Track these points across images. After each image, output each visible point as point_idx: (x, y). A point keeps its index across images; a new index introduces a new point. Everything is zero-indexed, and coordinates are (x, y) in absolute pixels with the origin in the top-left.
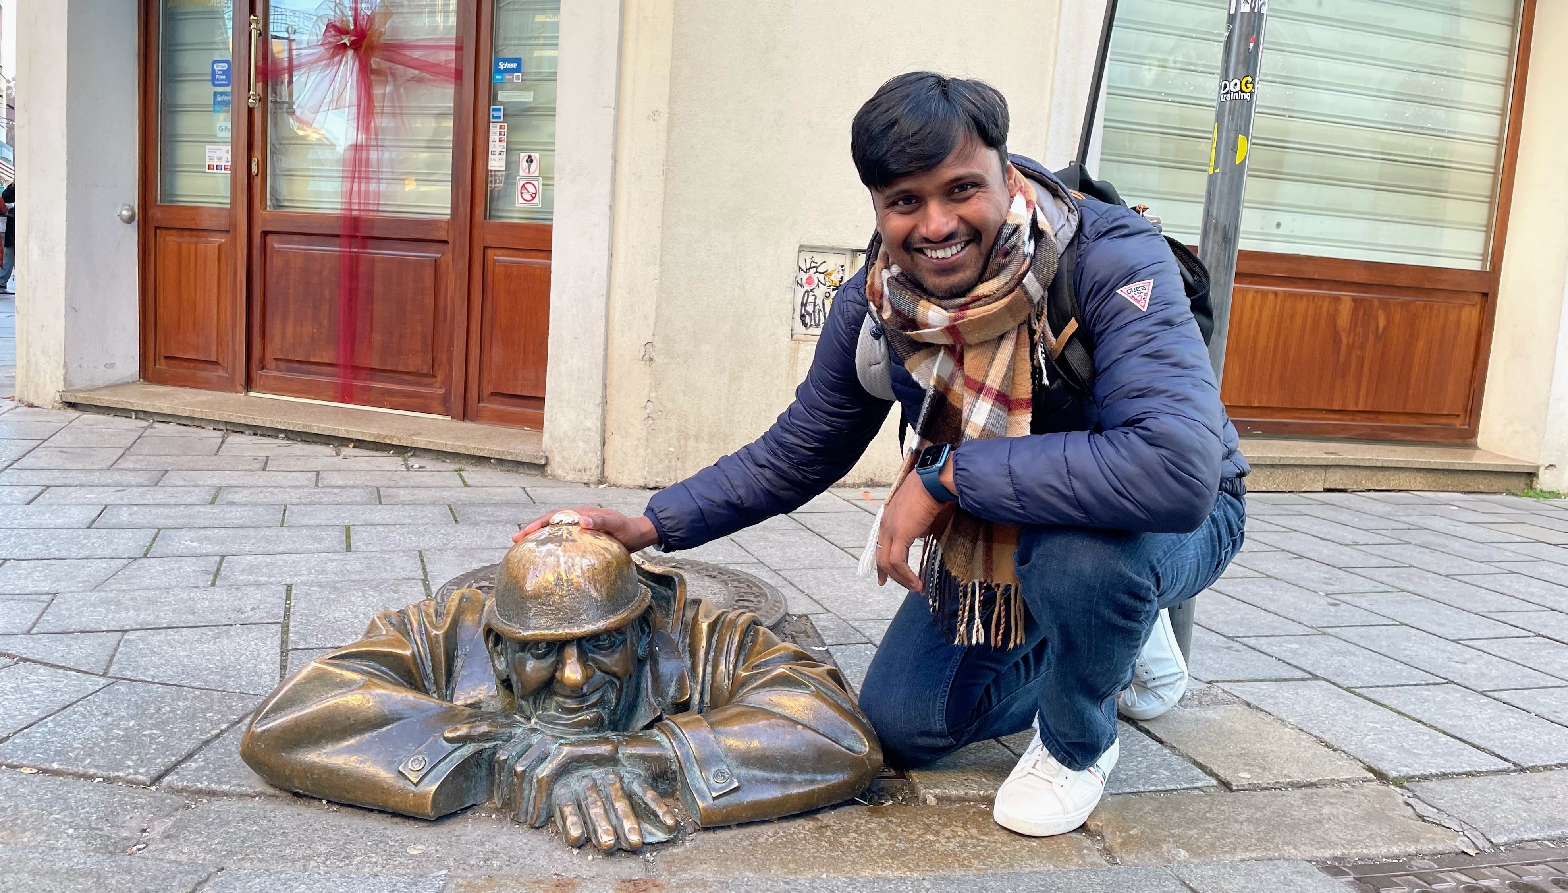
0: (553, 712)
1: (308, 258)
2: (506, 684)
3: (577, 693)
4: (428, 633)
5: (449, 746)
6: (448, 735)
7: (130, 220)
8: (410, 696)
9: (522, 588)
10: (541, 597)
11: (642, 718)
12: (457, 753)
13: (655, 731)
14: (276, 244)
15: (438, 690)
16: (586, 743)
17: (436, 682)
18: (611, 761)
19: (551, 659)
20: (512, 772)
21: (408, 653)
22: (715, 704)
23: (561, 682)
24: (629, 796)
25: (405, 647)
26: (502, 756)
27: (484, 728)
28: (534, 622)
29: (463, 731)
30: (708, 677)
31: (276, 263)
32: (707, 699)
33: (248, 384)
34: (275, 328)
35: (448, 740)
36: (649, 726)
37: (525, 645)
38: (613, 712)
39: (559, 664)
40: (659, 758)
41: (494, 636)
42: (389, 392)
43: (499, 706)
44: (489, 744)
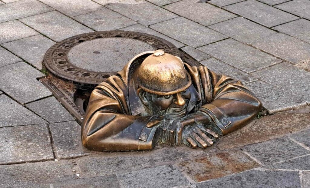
4: (117, 96)
5: (150, 129)
6: (148, 126)
9: (160, 80)
10: (168, 82)
12: (152, 131)
16: (186, 120)
17: (125, 110)
18: (194, 123)
19: (171, 99)
20: (169, 132)
23: (178, 104)
24: (204, 132)
26: (165, 129)
30: (202, 91)
32: (203, 98)
36: (193, 110)
37: (163, 96)
40: (206, 120)
41: (141, 93)
44: (158, 126)
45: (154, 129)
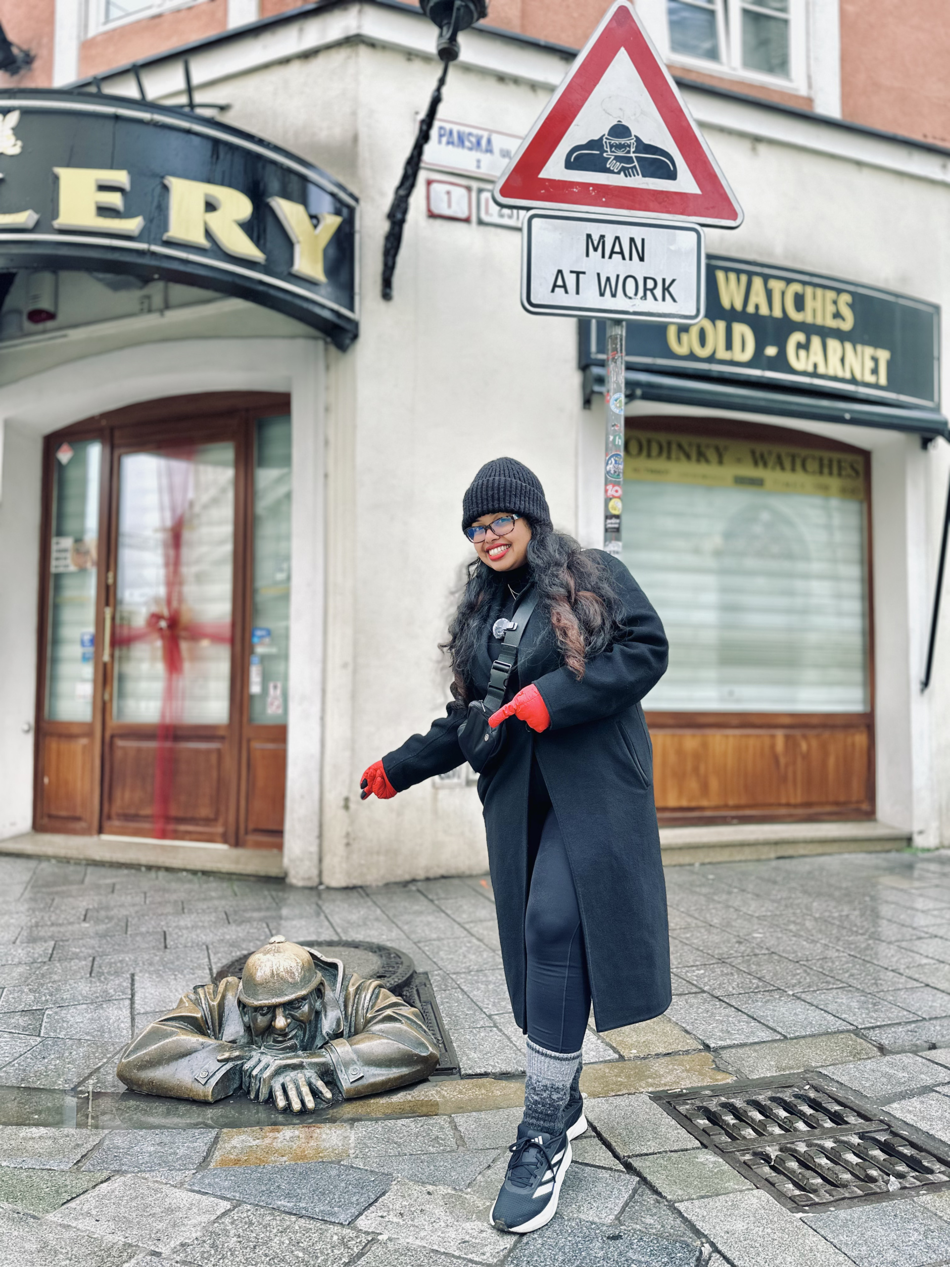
0: (271, 1043)
1: (139, 750)
2: (248, 1029)
3: (283, 1033)
4: (209, 1004)
5: (220, 1064)
6: (219, 1058)
7: (28, 731)
8: (202, 1039)
9: (254, 979)
10: (264, 984)
11: (319, 1042)
12: (224, 1068)
13: (323, 1050)
14: (120, 743)
15: (215, 1035)
16: (288, 1058)
17: (214, 1030)
18: (299, 1067)
19: (269, 1016)
20: (250, 1076)
21: (199, 1015)
22: (356, 1033)
23: (274, 1027)
24: (310, 1085)
25: (197, 1012)
26: (246, 1066)
27: (237, 1053)
28: (260, 997)
29: (226, 1055)
30: (353, 1019)
31: (119, 754)
32: (353, 1030)
33: (100, 831)
34: (118, 794)
35: (218, 1061)
36: (321, 1048)
37: (257, 1009)
38: (302, 1041)
39: (274, 1018)
40: (324, 1064)
41: (241, 1005)
42: (189, 833)
43: (246, 1041)
44: (239, 1062)
45: (229, 1066)
